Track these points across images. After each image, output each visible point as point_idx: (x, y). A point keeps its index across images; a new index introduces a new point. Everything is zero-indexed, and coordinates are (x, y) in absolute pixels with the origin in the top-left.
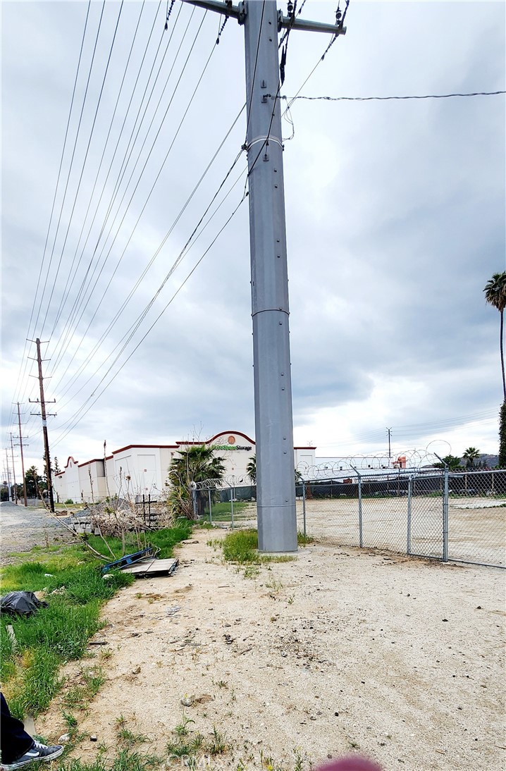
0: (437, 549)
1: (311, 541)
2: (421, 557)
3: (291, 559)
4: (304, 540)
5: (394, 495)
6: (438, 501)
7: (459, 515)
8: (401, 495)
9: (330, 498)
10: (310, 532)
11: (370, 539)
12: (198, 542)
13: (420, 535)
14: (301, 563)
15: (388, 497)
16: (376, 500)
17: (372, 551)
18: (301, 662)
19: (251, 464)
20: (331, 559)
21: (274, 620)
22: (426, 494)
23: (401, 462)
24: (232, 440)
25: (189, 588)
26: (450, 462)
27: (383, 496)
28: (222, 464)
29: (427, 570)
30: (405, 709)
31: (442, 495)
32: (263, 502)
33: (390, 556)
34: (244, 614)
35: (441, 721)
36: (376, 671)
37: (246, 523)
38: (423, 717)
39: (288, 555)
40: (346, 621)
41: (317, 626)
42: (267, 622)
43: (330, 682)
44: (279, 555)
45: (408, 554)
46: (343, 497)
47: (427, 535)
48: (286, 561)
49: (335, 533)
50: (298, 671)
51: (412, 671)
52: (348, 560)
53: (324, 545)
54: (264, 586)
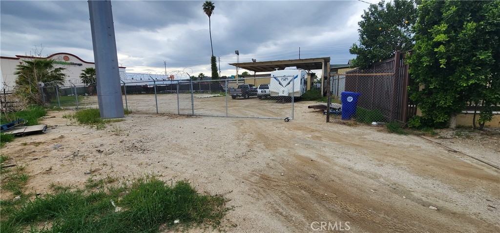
0: (191, 112)
1: (131, 112)
2: (184, 115)
3: (122, 120)
4: (127, 112)
5: (169, 93)
6: (190, 95)
7: (198, 100)
8: (173, 93)
9: (136, 94)
10: (130, 109)
11: (161, 110)
12: (55, 117)
13: (183, 108)
14: (128, 122)
15: (167, 94)
16: (161, 95)
17: (163, 114)
18: (140, 152)
19: (83, 74)
20: (144, 119)
21: (121, 142)
22: (183, 93)
23: (172, 77)
24: (66, 58)
25: (62, 137)
26: (193, 78)
27: (165, 93)
28: (62, 72)
29: (187, 119)
30: (183, 156)
31: (191, 93)
32: (102, 92)
33: (171, 116)
34: (104, 142)
35: (194, 157)
36: (171, 149)
37: (87, 106)
38: (189, 157)
39: (120, 119)
40: (156, 138)
41: (143, 141)
42: (118, 143)
43: (154, 155)
44: (115, 119)
45: (178, 114)
46: (144, 94)
47: (186, 108)
48: (119, 121)
49: (142, 109)
50: (139, 155)
51: (184, 147)
52: (152, 119)
53: (138, 114)
54: (111, 132)
